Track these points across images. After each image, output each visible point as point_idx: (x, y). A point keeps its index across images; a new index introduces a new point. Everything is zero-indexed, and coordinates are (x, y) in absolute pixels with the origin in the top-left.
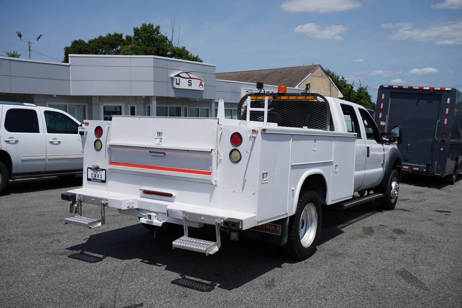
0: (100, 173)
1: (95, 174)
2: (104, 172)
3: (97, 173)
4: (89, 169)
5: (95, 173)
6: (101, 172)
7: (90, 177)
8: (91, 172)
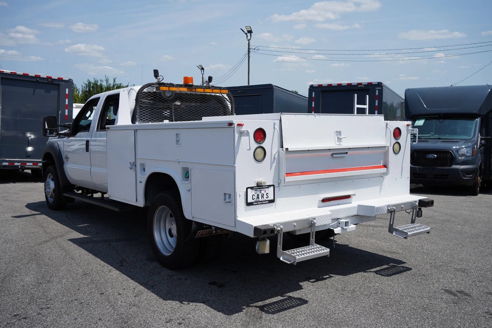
0: (265, 192)
1: (258, 195)
2: (272, 188)
3: (261, 192)
4: (249, 190)
5: (258, 192)
6: (266, 189)
7: (250, 200)
8: (252, 192)
